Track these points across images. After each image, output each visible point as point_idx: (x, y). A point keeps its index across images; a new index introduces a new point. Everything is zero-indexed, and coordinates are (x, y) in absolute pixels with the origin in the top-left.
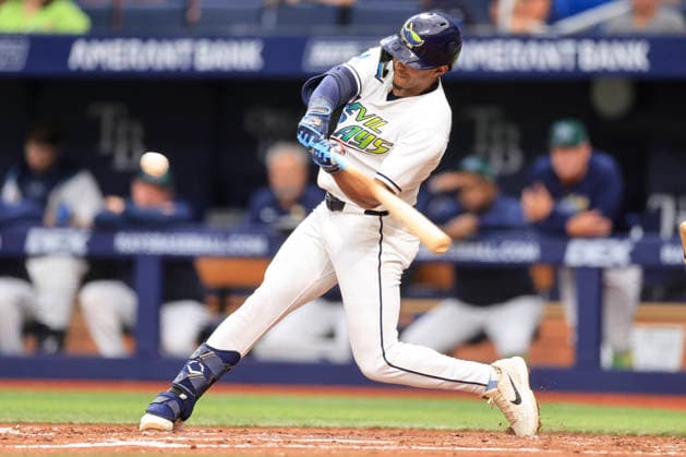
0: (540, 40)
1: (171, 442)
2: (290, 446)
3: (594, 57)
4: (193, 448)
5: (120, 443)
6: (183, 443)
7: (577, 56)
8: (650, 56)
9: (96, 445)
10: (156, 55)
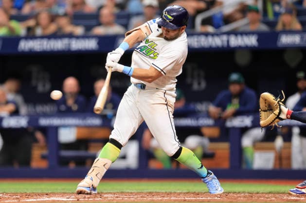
0: (213, 35)
1: (69, 198)
2: (117, 199)
3: (235, 41)
4: (78, 200)
5: (48, 199)
6: (73, 198)
7: (228, 41)
8: (258, 40)
9: (38, 200)
10: (54, 45)
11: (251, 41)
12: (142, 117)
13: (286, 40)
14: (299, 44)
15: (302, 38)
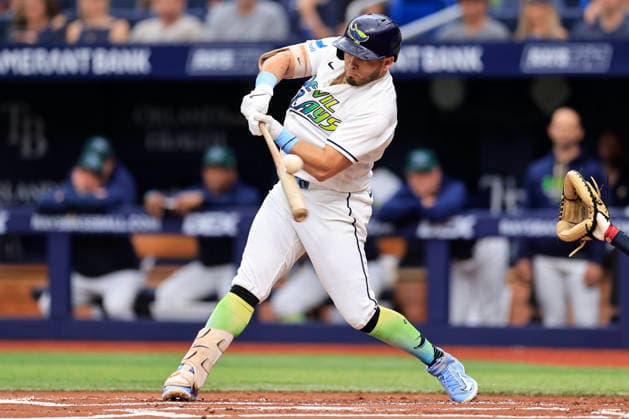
3: (435, 60)
7: (420, 59)
8: (483, 59)
11: (469, 60)
12: (302, 244)
13: (538, 59)
14: (567, 69)
15: (572, 55)
